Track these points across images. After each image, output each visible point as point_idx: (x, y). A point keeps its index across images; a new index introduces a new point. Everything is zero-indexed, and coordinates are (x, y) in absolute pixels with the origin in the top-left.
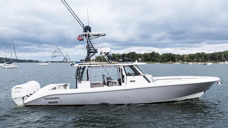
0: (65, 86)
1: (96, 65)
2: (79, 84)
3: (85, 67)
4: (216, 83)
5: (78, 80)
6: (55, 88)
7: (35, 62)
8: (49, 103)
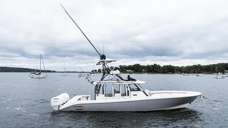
0: (87, 98)
1: (109, 84)
2: (97, 97)
3: (101, 85)
4: (199, 97)
5: (96, 93)
6: (80, 99)
7: (53, 72)
8: (76, 110)
